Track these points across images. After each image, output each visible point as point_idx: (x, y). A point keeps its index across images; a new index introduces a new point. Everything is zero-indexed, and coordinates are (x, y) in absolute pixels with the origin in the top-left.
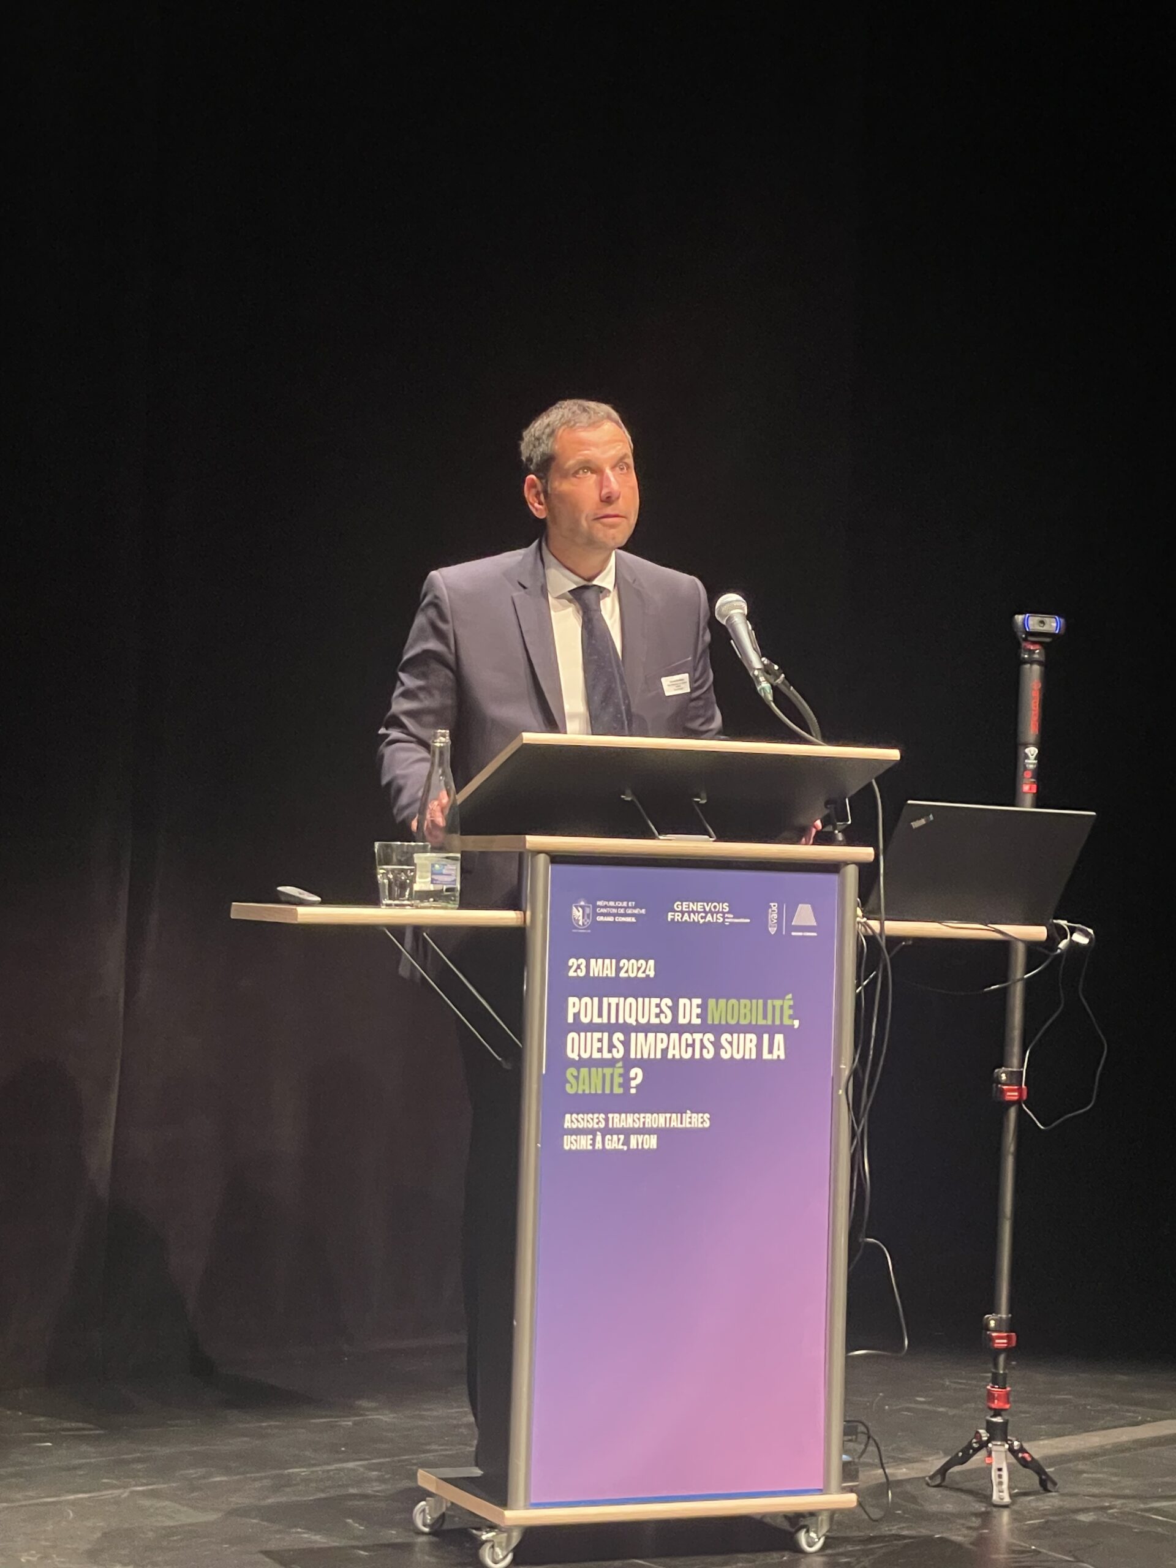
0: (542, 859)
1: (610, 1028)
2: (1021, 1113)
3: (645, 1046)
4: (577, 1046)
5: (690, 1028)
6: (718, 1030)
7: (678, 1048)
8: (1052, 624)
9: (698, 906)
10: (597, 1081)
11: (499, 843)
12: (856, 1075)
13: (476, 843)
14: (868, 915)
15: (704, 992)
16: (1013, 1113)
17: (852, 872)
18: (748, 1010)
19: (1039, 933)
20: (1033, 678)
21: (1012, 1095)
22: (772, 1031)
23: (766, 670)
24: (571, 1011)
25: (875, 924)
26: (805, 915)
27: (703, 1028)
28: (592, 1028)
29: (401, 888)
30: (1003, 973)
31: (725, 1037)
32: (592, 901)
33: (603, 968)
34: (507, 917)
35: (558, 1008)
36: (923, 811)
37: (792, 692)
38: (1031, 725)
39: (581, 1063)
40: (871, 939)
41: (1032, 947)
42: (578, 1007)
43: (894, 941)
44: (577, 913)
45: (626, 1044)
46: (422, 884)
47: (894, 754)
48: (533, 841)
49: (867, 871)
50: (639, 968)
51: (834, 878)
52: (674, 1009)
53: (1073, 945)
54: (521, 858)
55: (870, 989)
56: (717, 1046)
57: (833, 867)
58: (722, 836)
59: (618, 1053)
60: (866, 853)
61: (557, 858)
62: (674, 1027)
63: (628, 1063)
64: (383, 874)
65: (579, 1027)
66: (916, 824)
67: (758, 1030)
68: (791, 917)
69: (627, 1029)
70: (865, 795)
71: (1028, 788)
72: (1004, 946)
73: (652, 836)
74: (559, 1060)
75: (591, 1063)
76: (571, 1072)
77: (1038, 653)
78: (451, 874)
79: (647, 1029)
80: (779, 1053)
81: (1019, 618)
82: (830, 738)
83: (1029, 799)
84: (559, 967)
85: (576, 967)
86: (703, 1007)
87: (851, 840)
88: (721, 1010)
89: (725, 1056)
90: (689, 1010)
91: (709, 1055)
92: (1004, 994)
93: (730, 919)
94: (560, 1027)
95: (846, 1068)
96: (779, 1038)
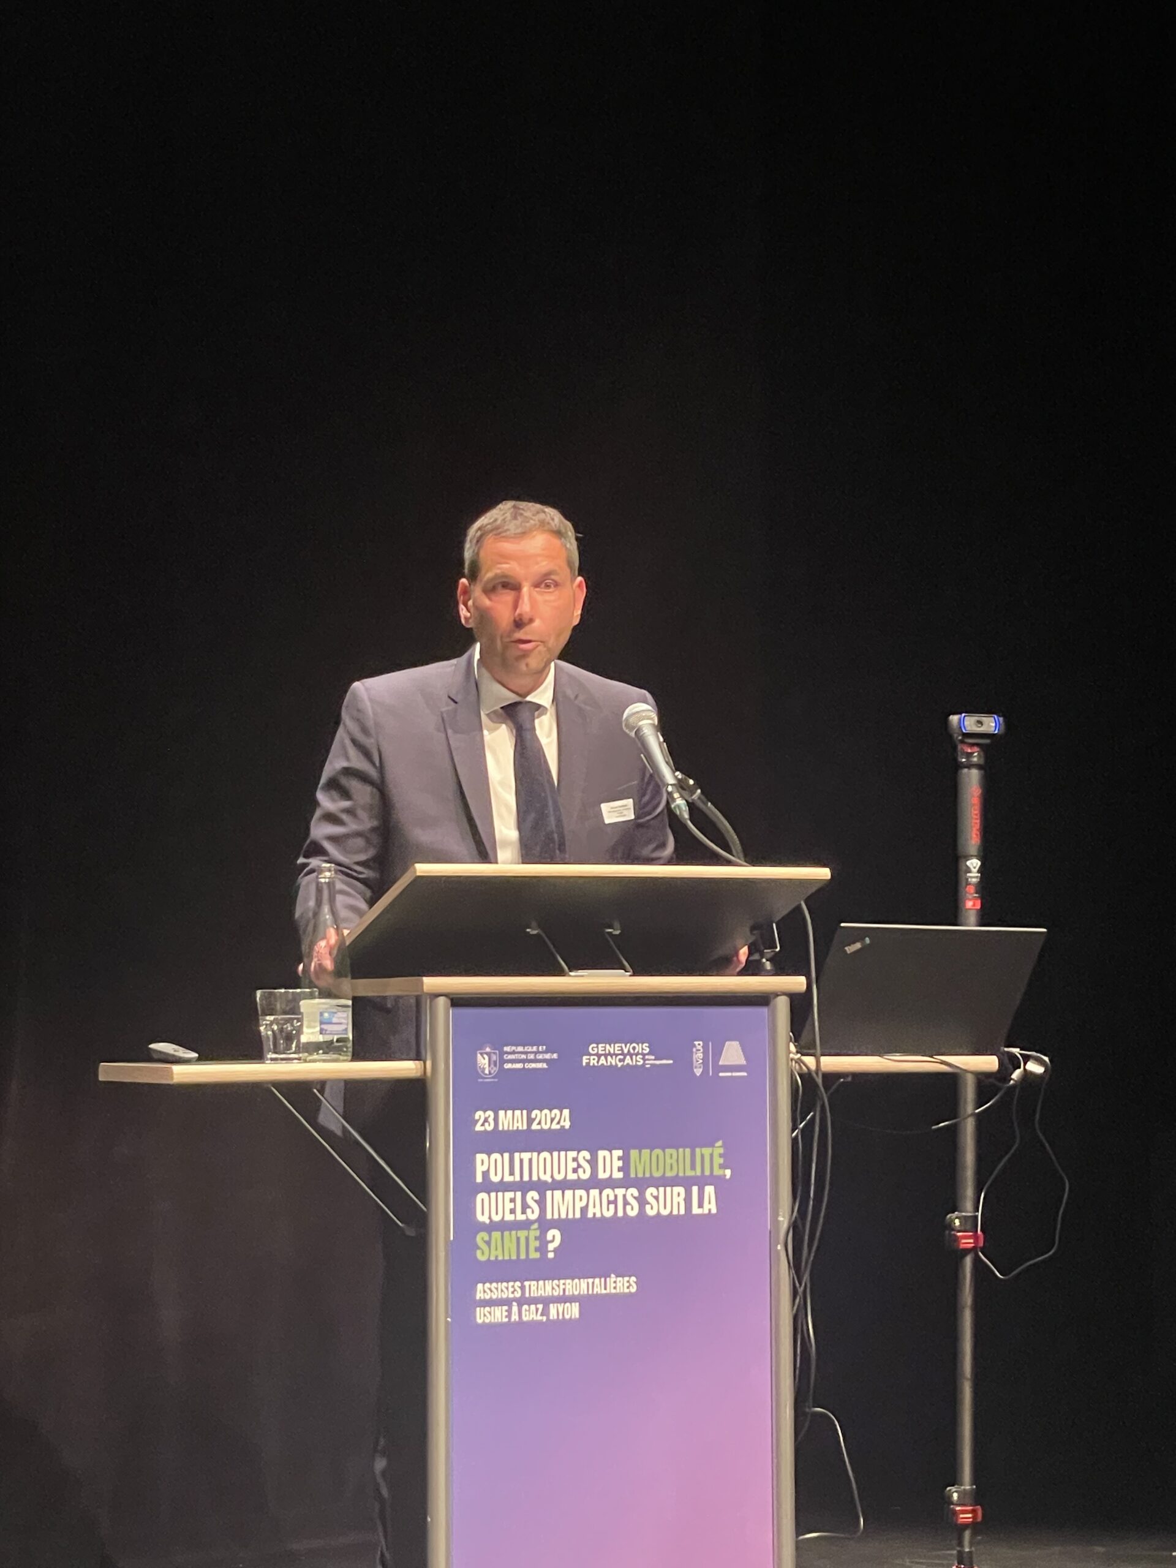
0: (442, 1001)
1: (523, 1187)
2: (977, 1261)
3: (563, 1205)
4: (487, 1208)
5: (611, 1183)
6: (641, 1184)
7: (599, 1204)
8: (991, 724)
9: (616, 1048)
10: (510, 1245)
11: (393, 987)
12: (796, 1228)
13: (369, 987)
14: (802, 1051)
15: (626, 1143)
16: (968, 1261)
17: (782, 1005)
18: (674, 1160)
19: (989, 1063)
20: (972, 783)
21: (967, 1242)
22: (702, 1182)
23: (681, 786)
24: (480, 1169)
25: (810, 1061)
26: (733, 1053)
27: (625, 1183)
28: (503, 1187)
29: (287, 1039)
30: (952, 1109)
31: (651, 1191)
32: (498, 1046)
33: (511, 1120)
34: (405, 1068)
35: (465, 1167)
36: (860, 934)
37: (710, 808)
38: (971, 834)
39: (492, 1227)
40: (807, 1077)
41: (983, 1079)
42: (486, 1164)
43: (830, 1078)
44: (483, 1061)
45: (541, 1203)
46: (310, 1034)
47: (823, 873)
48: (430, 983)
49: (799, 1004)
50: (552, 1119)
51: (764, 1010)
52: (593, 1162)
53: (1027, 1074)
54: (420, 1003)
55: (807, 1132)
56: (642, 1201)
57: (762, 1000)
58: (639, 970)
59: (533, 1214)
60: (798, 983)
61: (458, 1001)
62: (594, 1183)
63: (544, 1224)
64: (267, 1026)
65: (489, 1187)
66: (850, 949)
67: (686, 1183)
68: (718, 1053)
69: (541, 1187)
70: (792, 922)
71: (971, 904)
72: (950, 1081)
73: (560, 973)
74: (468, 1225)
75: (503, 1226)
76: (481, 1237)
77: (976, 756)
78: (342, 1023)
79: (563, 1185)
80: (711, 1206)
81: (954, 719)
82: (754, 858)
83: (972, 917)
84: (464, 1122)
85: (484, 1121)
86: (625, 1159)
87: (780, 970)
88: (643, 1161)
89: (650, 1212)
90: (610, 1162)
91: (633, 1212)
92: (953, 1133)
93: (651, 1061)
94: (468, 1188)
95: (784, 1220)
96: (710, 1190)
